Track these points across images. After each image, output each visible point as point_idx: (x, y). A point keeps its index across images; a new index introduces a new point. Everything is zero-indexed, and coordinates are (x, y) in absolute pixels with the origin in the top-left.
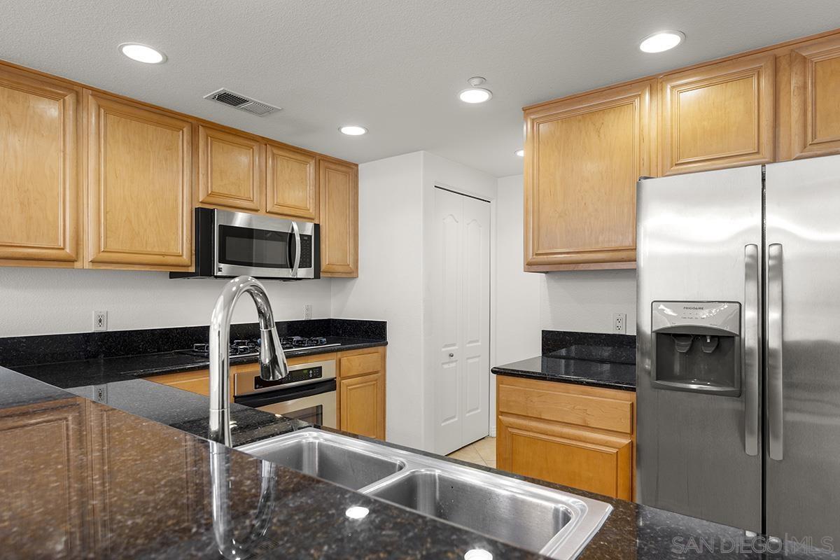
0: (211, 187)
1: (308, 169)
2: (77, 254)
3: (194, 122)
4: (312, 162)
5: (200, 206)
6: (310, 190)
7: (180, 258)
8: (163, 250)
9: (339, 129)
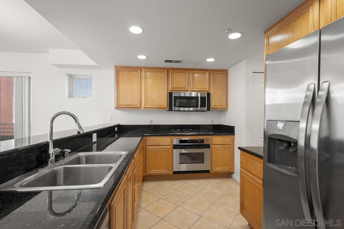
0: (173, 86)
1: (206, 76)
2: (141, 106)
3: (168, 69)
4: (208, 73)
5: (170, 91)
6: (207, 82)
7: (164, 106)
8: (160, 104)
9: (206, 60)
